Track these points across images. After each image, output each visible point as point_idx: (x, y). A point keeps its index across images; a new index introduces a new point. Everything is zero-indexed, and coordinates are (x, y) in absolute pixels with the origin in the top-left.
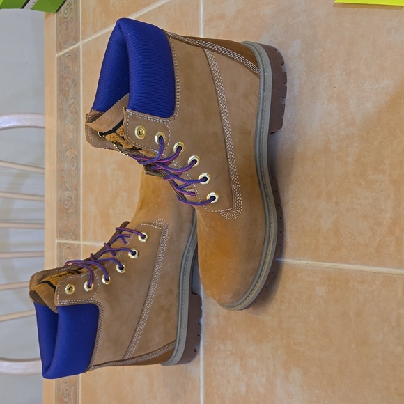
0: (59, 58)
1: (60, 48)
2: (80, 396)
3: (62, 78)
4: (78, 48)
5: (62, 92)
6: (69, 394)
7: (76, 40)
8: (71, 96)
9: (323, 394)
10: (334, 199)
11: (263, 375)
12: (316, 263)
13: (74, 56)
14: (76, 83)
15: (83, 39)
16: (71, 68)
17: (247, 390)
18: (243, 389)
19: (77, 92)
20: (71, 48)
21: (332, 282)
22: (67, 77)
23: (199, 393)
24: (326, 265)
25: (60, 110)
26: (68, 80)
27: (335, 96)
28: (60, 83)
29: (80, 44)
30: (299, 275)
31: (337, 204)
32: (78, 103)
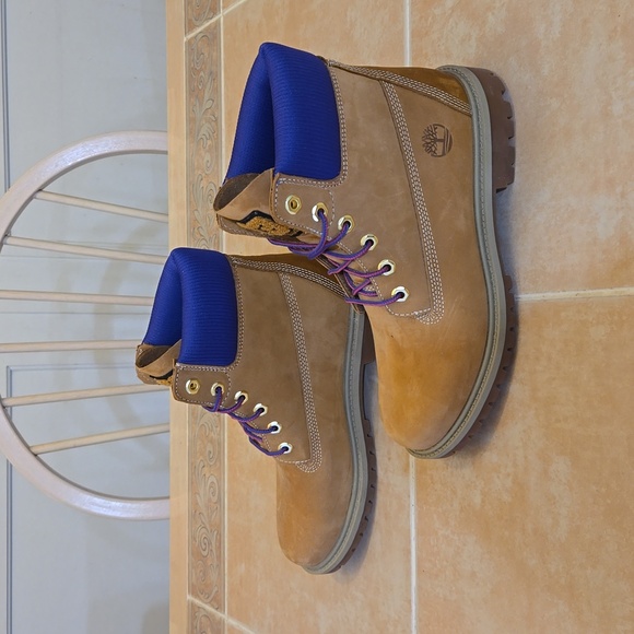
0: (189, 43)
1: (190, 26)
2: (226, 544)
3: (193, 72)
4: (218, 22)
5: (194, 92)
6: (210, 544)
7: (214, 10)
8: (206, 97)
9: (603, 490)
10: (619, 189)
11: (509, 475)
12: (590, 291)
13: (211, 37)
14: (214, 76)
15: (224, 8)
16: (206, 54)
17: (483, 501)
18: (477, 500)
19: (217, 90)
20: (207, 24)
21: (616, 318)
22: (201, 70)
23: (409, 516)
24: (606, 292)
25: (191, 120)
26: (202, 74)
27: (619, 29)
28: (190, 80)
29: (221, 16)
30: (563, 314)
31: (623, 195)
32: (218, 107)
